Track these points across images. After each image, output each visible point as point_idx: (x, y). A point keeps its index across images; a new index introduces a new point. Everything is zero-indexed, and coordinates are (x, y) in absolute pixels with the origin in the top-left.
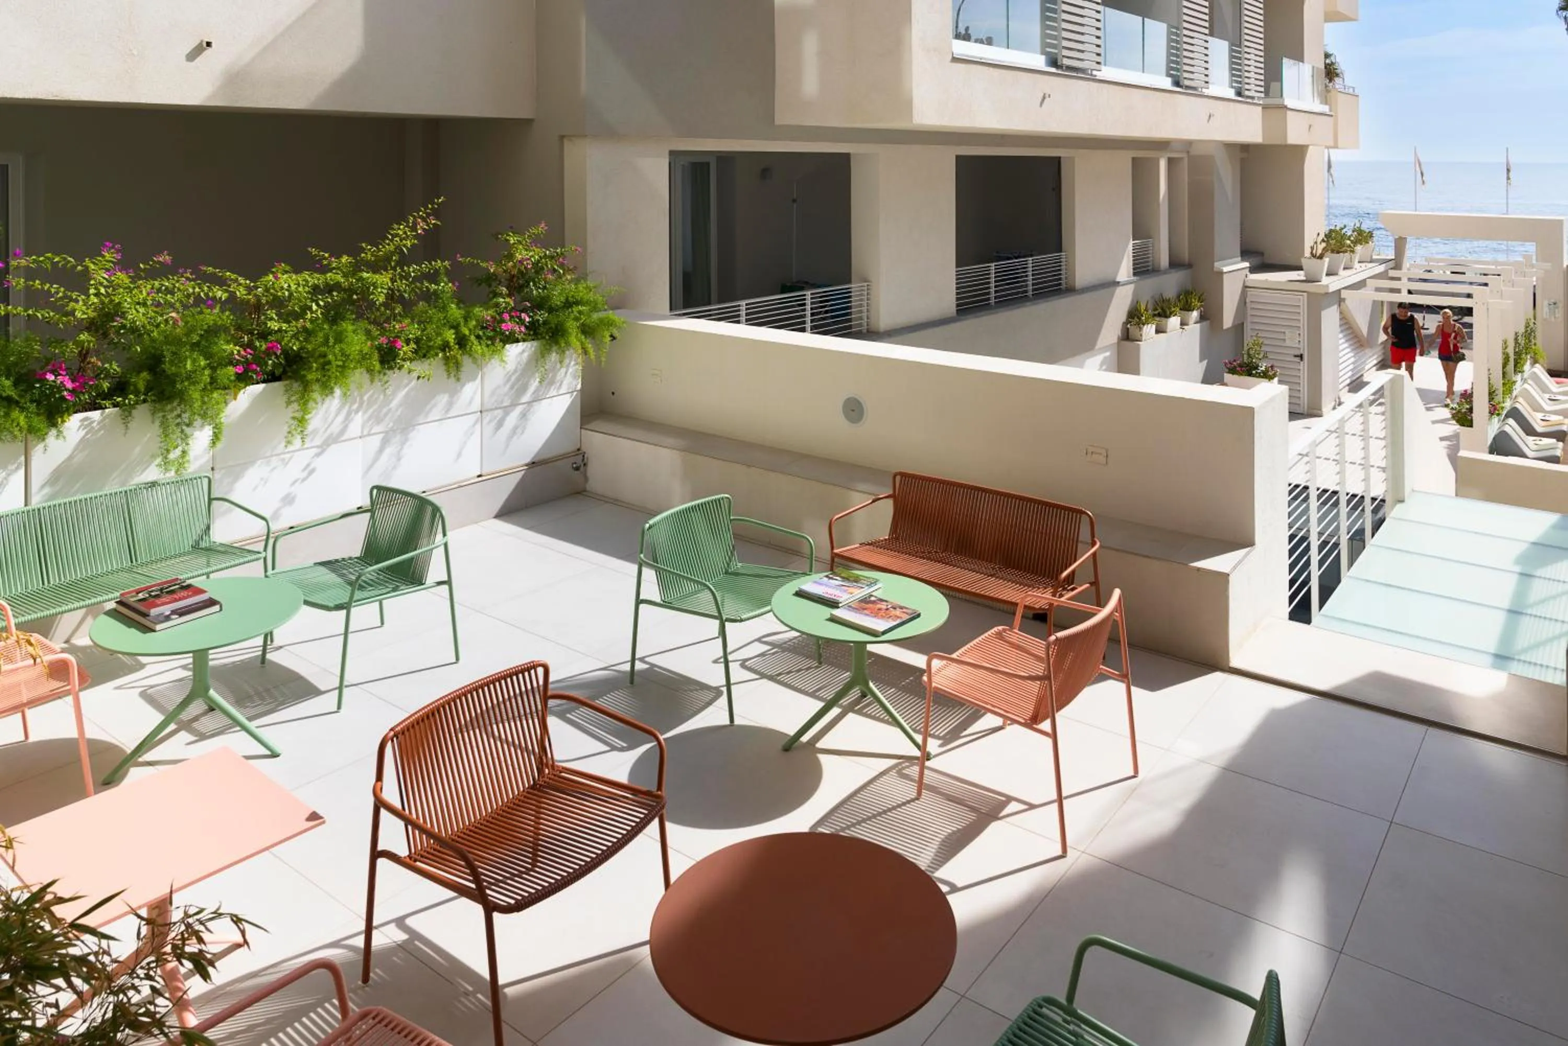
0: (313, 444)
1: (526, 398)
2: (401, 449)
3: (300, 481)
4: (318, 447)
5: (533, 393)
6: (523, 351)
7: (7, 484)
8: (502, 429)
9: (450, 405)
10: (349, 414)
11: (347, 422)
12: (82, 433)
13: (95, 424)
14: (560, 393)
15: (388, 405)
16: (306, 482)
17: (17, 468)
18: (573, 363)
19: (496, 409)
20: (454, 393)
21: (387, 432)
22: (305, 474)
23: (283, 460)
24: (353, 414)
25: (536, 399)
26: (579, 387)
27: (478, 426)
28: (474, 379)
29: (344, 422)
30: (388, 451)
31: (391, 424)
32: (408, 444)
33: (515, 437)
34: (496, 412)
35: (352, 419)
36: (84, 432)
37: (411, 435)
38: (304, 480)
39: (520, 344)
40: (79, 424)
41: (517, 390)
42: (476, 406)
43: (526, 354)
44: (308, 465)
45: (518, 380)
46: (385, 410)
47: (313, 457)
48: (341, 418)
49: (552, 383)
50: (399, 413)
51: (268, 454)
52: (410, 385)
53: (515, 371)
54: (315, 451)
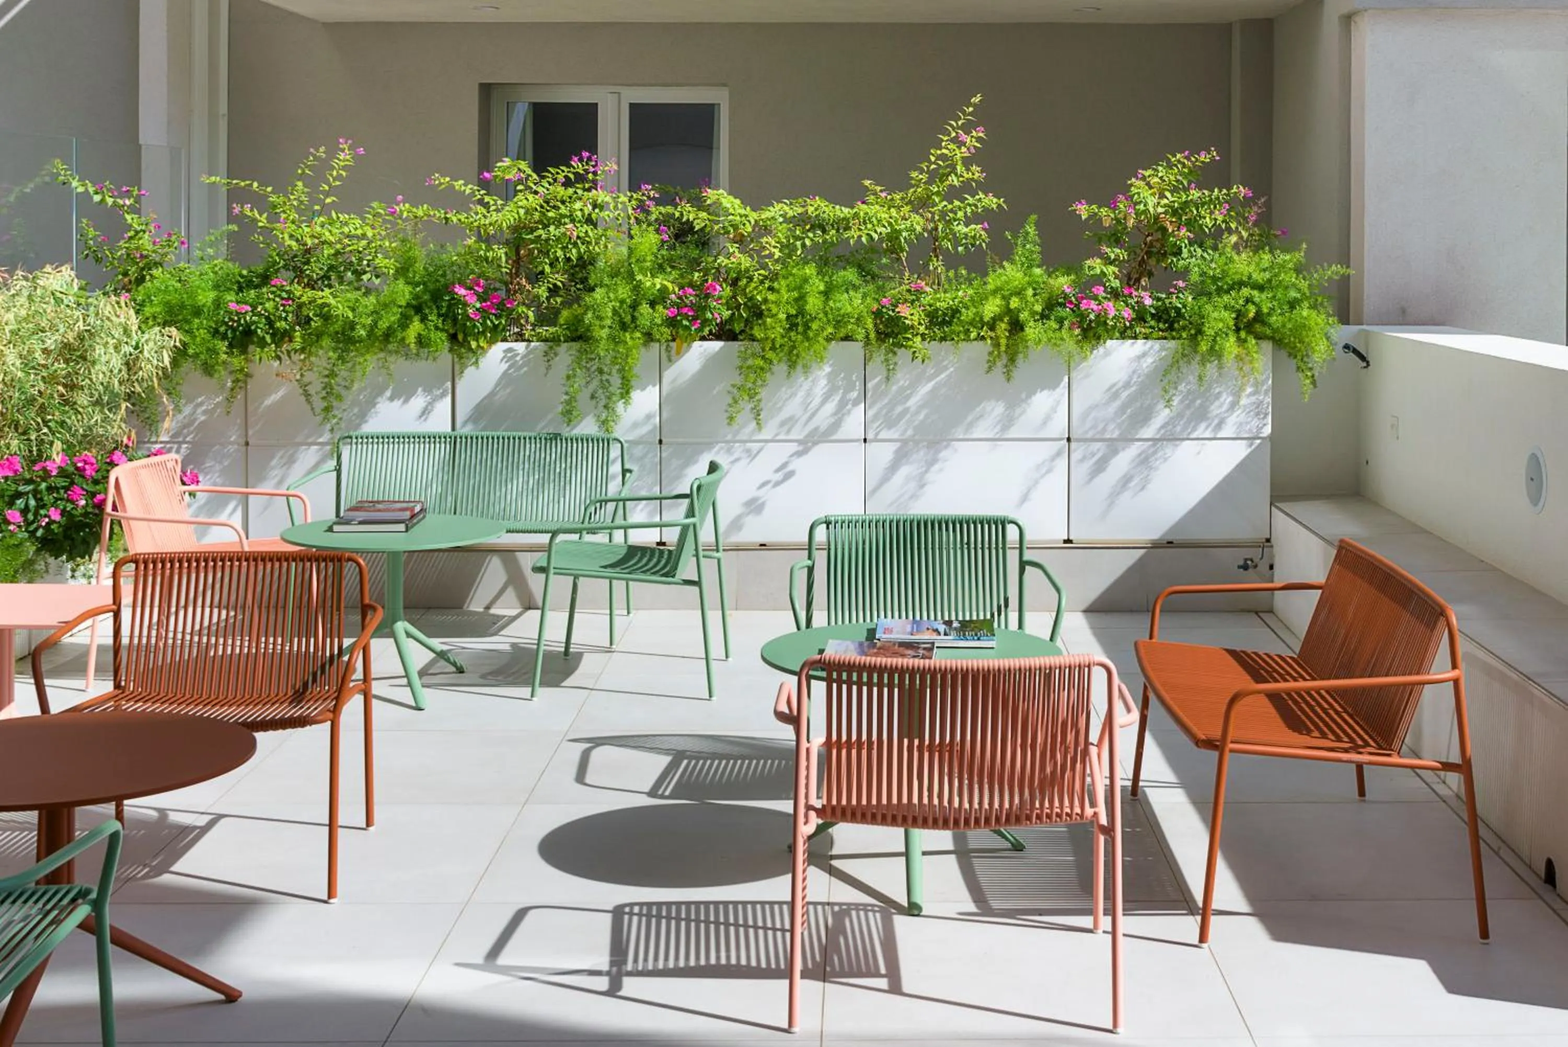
0: (792, 436)
1: (1149, 431)
2: (926, 472)
3: (770, 485)
4: (799, 442)
5: (1162, 427)
6: (1144, 355)
7: (432, 410)
8: (1102, 475)
9: (1008, 422)
10: (842, 404)
11: (840, 415)
12: (505, 366)
13: (518, 358)
14: (1219, 436)
15: (905, 403)
16: (778, 488)
17: (443, 395)
18: (1249, 390)
19: (1093, 440)
20: (1015, 403)
21: (904, 442)
22: (779, 476)
23: (748, 451)
24: (849, 406)
25: (1169, 437)
26: (1267, 431)
27: (1062, 463)
28: (1054, 386)
29: (835, 414)
30: (904, 471)
31: (910, 432)
32: (936, 467)
33: (1127, 495)
34: (1098, 445)
35: (849, 412)
36: (508, 364)
37: (943, 454)
38: (777, 484)
39: (1140, 342)
40: (502, 355)
41: (1130, 417)
42: (1059, 426)
43: (1150, 360)
44: (785, 465)
45: (1131, 400)
46: (899, 409)
47: (792, 456)
48: (830, 407)
49: (1201, 415)
50: (921, 417)
51: (729, 437)
52: (938, 379)
53: (1127, 385)
54: (794, 447)
